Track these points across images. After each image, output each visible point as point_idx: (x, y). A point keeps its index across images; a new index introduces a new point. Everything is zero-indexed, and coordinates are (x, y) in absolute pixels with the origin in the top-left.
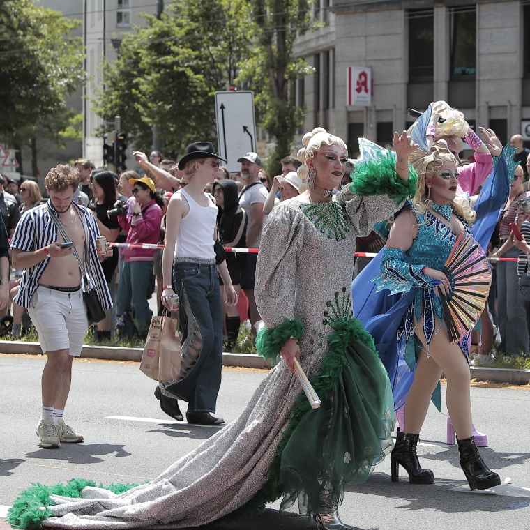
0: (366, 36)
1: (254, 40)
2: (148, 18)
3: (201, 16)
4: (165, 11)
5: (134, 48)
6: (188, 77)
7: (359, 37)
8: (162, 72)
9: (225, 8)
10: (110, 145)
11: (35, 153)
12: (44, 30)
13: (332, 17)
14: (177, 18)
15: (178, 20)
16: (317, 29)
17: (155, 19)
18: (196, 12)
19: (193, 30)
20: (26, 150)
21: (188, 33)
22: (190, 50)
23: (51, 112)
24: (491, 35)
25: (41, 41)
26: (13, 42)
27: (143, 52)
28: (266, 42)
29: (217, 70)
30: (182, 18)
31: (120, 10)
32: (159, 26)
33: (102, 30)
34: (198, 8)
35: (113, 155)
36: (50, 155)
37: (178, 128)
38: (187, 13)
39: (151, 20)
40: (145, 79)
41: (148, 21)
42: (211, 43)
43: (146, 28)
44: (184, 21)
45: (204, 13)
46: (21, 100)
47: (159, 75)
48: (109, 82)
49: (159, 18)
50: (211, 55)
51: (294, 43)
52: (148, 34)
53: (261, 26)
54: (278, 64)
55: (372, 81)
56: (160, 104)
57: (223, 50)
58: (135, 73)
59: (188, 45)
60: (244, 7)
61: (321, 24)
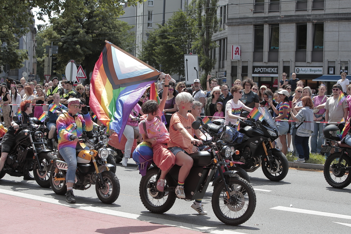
0: (239, 34)
4: (166, 23)
6: (173, 47)
8: (164, 45)
13: (226, 27)
14: (170, 26)
16: (221, 31)
24: (285, 35)
28: (202, 35)
29: (184, 45)
30: (172, 26)
49: (163, 25)
50: (182, 39)
54: (206, 43)
57: (186, 38)
58: (154, 45)
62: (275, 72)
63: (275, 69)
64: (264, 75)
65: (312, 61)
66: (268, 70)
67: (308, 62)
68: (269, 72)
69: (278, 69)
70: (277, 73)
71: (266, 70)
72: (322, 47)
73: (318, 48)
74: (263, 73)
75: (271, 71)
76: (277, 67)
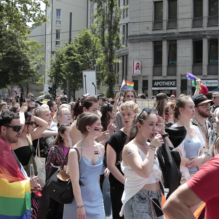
0: (139, 50)
1: (102, 51)
2: (66, 43)
3: (84, 43)
4: (72, 41)
5: (61, 53)
6: (79, 64)
7: (137, 50)
8: (70, 62)
9: (92, 40)
10: (51, 87)
11: (28, 89)
12: (29, 48)
13: (128, 44)
14: (76, 43)
15: (76, 44)
16: (123, 48)
17: (68, 44)
18: (82, 41)
19: (81, 48)
20: (25, 88)
21: (79, 49)
22: (80, 55)
23: (31, 75)
24: (182, 50)
25: (28, 51)
26: (19, 52)
27: (64, 54)
28: (105, 52)
29: (89, 61)
30: (77, 43)
31: (57, 40)
32: (70, 46)
33: (51, 48)
34: (83, 40)
35: (52, 91)
36: (33, 90)
37: (75, 81)
38: (79, 41)
39: (67, 44)
40: (64, 64)
41: (66, 44)
42: (87, 52)
43: (65, 47)
44: (78, 45)
45: (85, 42)
46: (21, 71)
47: (69, 63)
48: (52, 65)
49: (70, 43)
50: (87, 56)
51: (115, 53)
52: (65, 49)
53: (104, 47)
54: (109, 60)
55: (141, 66)
56: (69, 73)
57: (91, 54)
58: (61, 62)
59: (80, 53)
60: (98, 40)
61: (124, 46)
62: (174, 85)
63: (174, 82)
64: (163, 88)
65: (208, 74)
66: (167, 83)
67: (204, 76)
68: (168, 85)
69: (176, 83)
70: (175, 86)
71: (165, 83)
72: (217, 61)
73: (213, 62)
74: (162, 86)
75: (170, 84)
76: (175, 80)
